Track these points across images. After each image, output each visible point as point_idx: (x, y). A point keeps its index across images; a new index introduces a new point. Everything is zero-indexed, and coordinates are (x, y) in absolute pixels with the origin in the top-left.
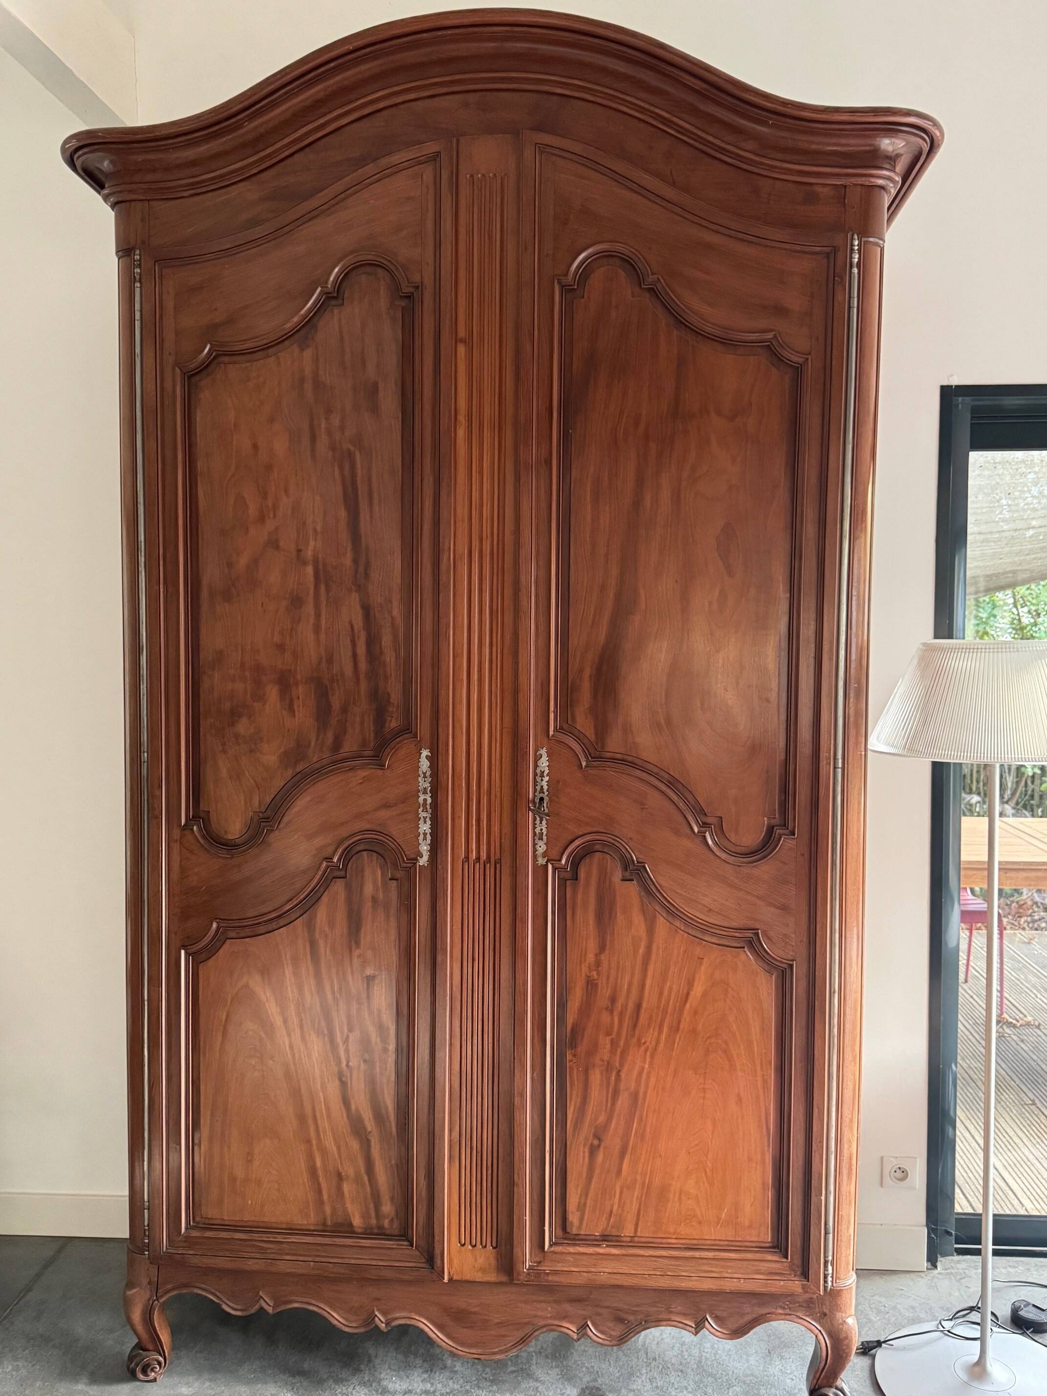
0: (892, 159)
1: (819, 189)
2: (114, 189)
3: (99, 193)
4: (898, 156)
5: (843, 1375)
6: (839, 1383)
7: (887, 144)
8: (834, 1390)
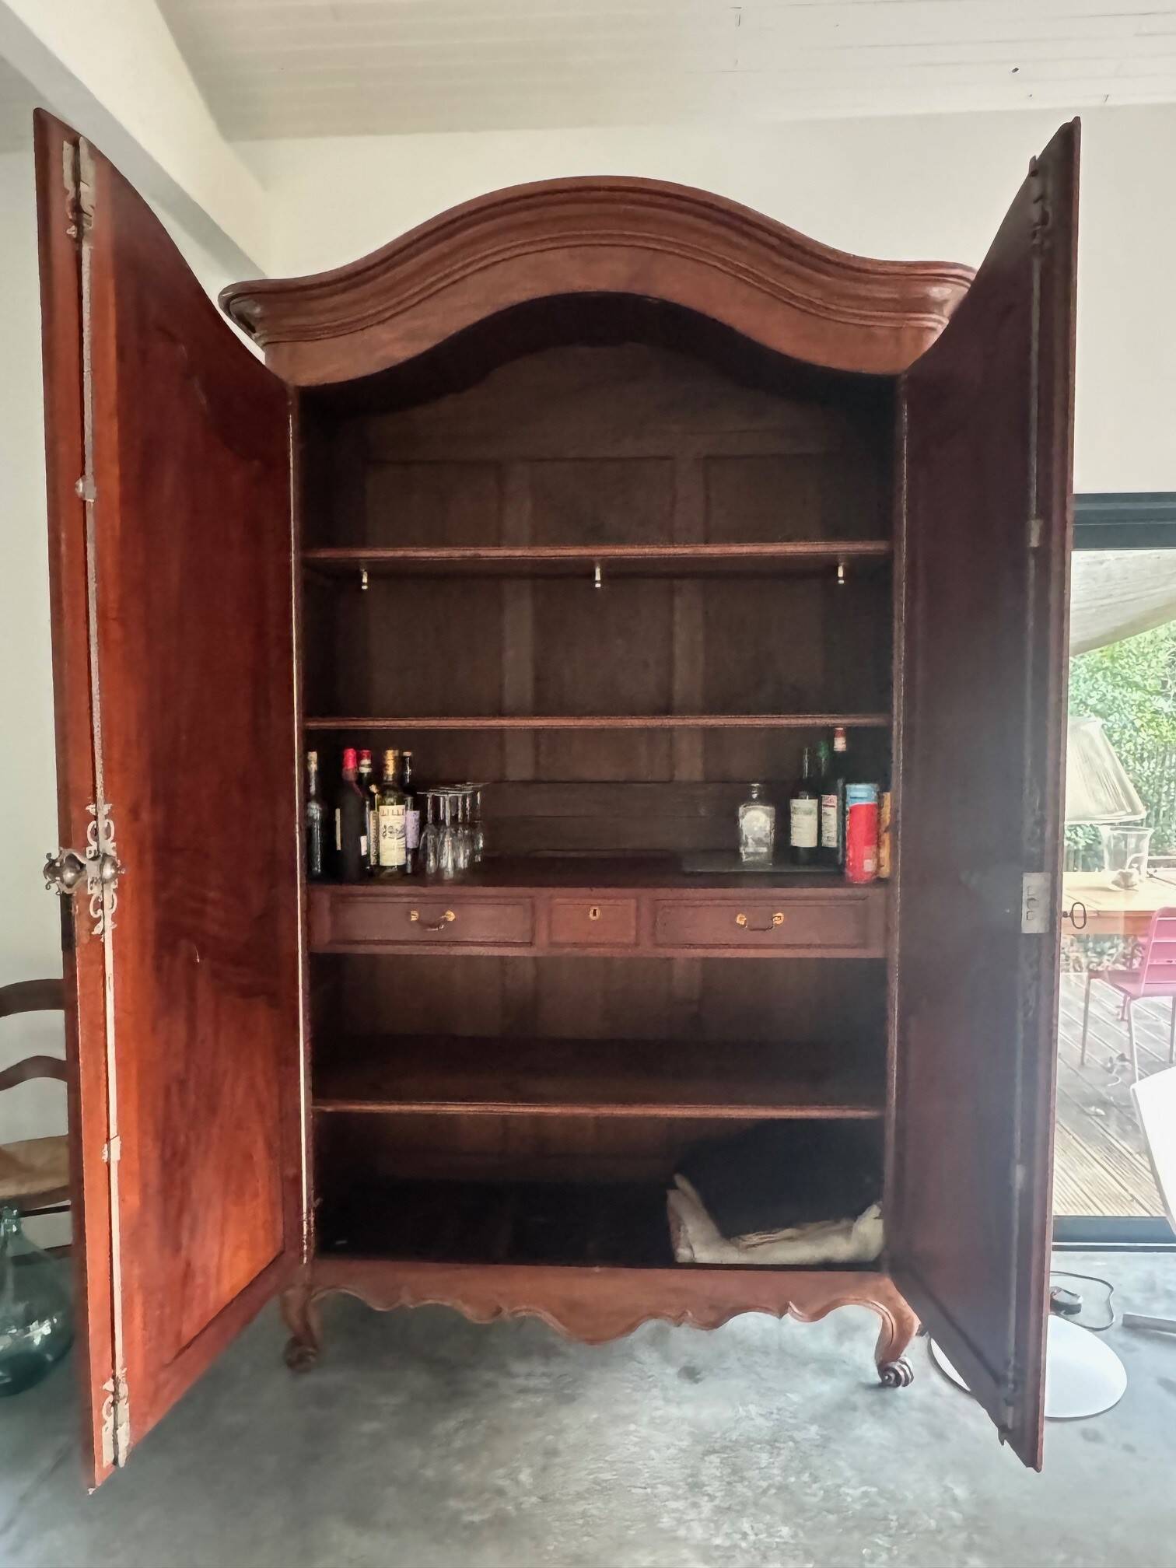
0: (941, 304)
1: (878, 332)
2: (262, 332)
3: (250, 336)
4: (945, 301)
5: (906, 1351)
6: (903, 1358)
7: (936, 292)
8: (899, 1364)
